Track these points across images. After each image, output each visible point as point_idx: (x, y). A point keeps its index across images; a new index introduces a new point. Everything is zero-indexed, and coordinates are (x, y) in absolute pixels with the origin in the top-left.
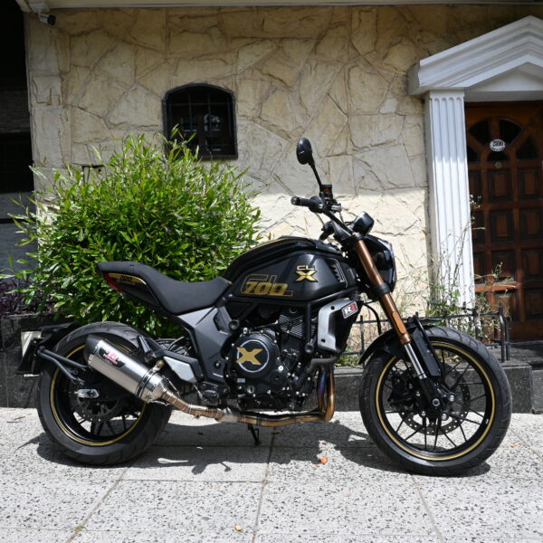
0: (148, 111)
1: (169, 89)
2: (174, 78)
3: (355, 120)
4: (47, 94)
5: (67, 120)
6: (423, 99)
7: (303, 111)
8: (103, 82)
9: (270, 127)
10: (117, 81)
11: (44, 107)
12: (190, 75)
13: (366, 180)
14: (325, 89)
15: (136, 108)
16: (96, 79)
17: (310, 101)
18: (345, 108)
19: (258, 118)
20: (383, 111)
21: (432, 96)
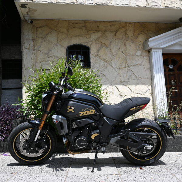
0: (62, 52)
1: (68, 45)
2: (70, 42)
3: (128, 57)
4: (28, 46)
5: (34, 54)
6: (149, 51)
7: (112, 54)
8: (47, 42)
9: (101, 59)
10: (51, 42)
11: (27, 50)
12: (75, 41)
13: (132, 76)
14: (118, 47)
15: (57, 51)
16: (44, 41)
17: (114, 50)
18: (125, 53)
19: (97, 55)
20: (137, 54)
21: (152, 50)
